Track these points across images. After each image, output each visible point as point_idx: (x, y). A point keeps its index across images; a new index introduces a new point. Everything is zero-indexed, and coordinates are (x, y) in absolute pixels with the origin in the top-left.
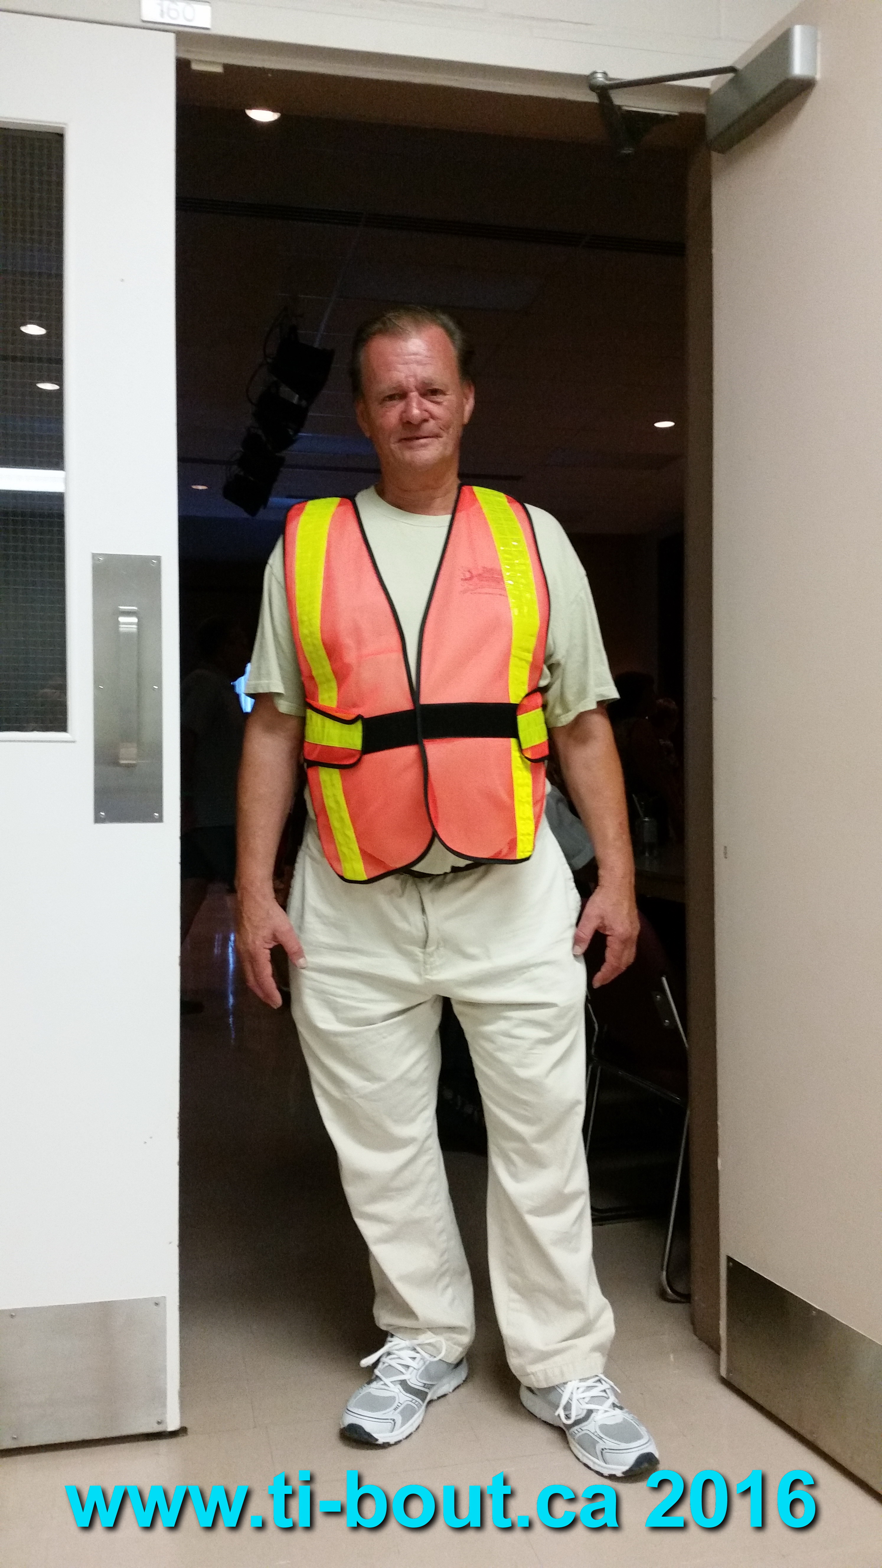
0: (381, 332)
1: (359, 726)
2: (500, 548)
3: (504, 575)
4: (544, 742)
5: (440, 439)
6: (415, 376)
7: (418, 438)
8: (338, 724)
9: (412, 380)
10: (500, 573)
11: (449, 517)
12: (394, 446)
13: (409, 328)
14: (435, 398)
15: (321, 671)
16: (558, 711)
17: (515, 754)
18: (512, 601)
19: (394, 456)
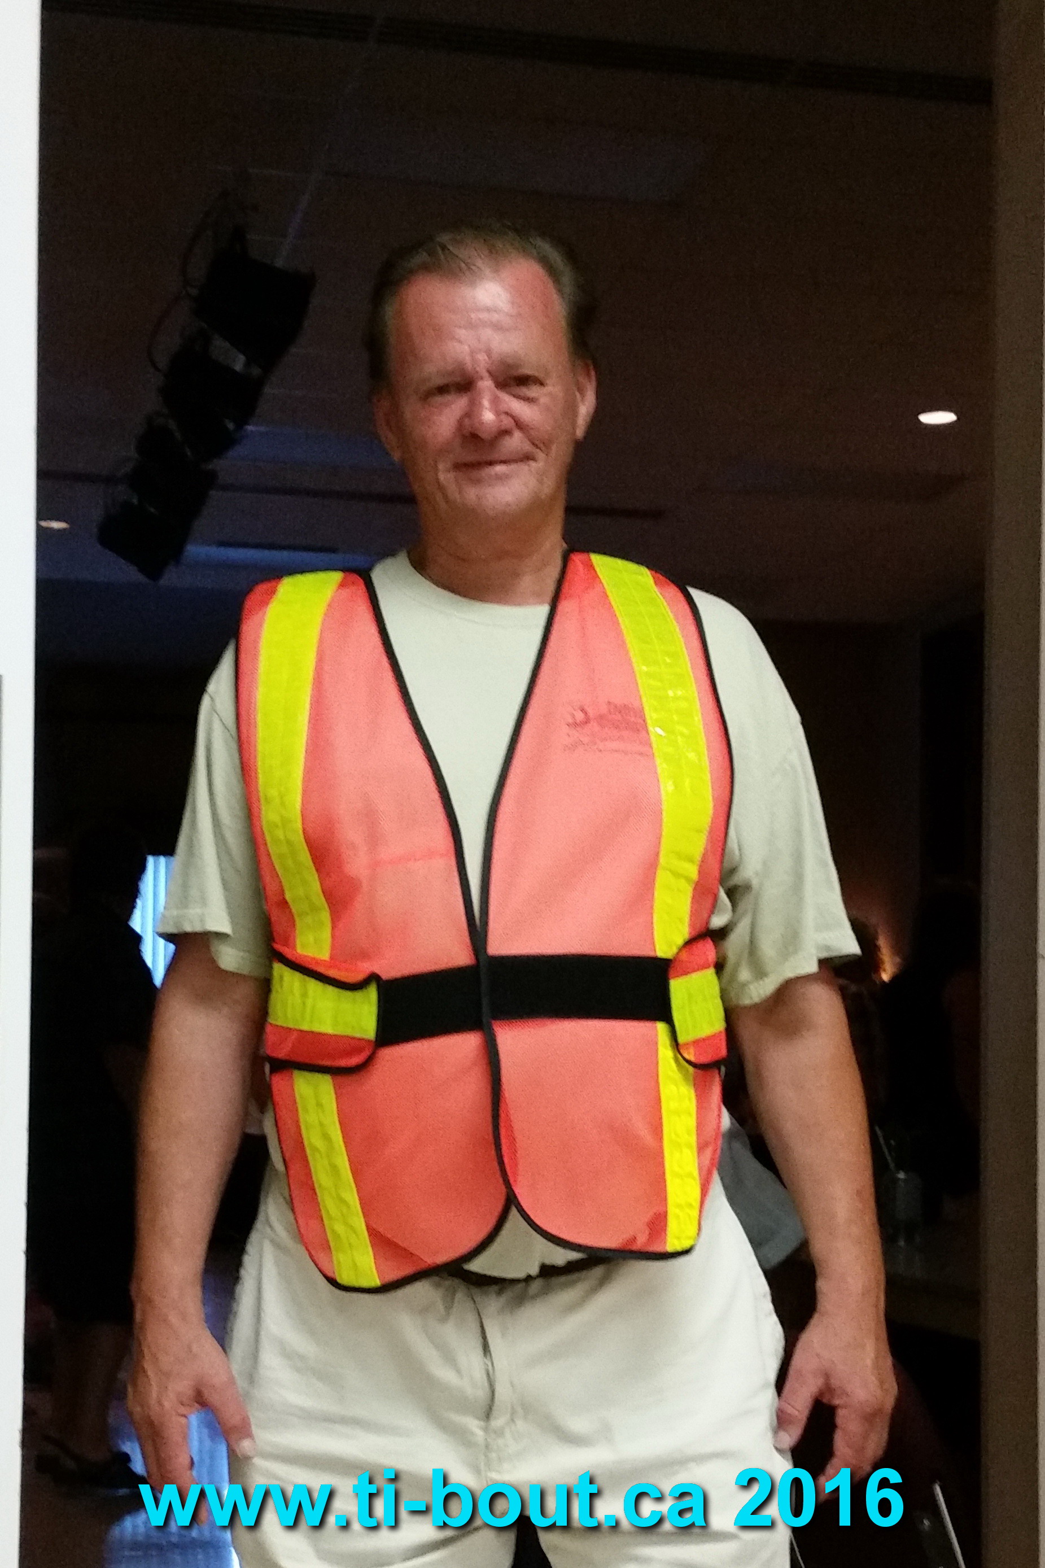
0: (427, 268)
1: (370, 998)
2: (641, 668)
3: (648, 717)
4: (721, 1032)
5: (533, 464)
6: (489, 352)
7: (491, 463)
8: (331, 990)
9: (482, 357)
10: (640, 714)
11: (544, 610)
12: (446, 476)
13: (479, 263)
14: (525, 391)
15: (301, 892)
16: (744, 974)
17: (665, 1052)
18: (662, 767)
19: (445, 497)
